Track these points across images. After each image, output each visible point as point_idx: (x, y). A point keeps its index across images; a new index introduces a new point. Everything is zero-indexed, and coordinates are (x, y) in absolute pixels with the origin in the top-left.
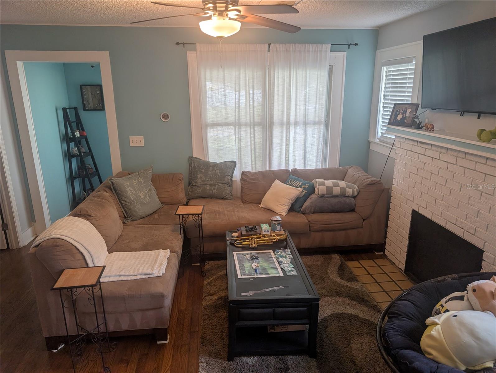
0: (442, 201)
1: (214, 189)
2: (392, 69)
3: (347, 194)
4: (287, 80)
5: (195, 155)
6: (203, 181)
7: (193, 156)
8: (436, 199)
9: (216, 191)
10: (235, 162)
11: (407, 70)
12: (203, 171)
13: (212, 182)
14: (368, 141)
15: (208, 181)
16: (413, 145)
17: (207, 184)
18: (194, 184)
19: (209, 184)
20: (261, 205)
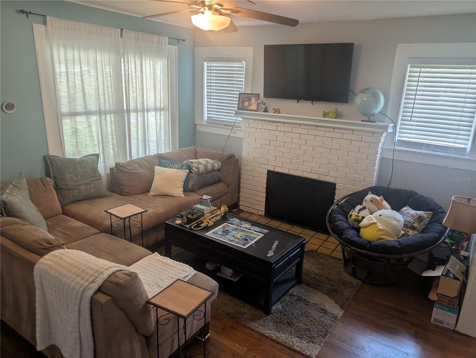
0: (298, 159)
1: (91, 188)
2: (215, 65)
3: (215, 169)
4: (139, 67)
5: (52, 153)
6: (75, 182)
7: (50, 154)
8: (291, 159)
9: (93, 189)
10: (97, 155)
11: (234, 67)
12: (71, 170)
13: (86, 181)
14: (194, 124)
15: (80, 180)
16: (263, 124)
17: (81, 184)
18: (64, 187)
19: (83, 184)
20: (152, 193)
